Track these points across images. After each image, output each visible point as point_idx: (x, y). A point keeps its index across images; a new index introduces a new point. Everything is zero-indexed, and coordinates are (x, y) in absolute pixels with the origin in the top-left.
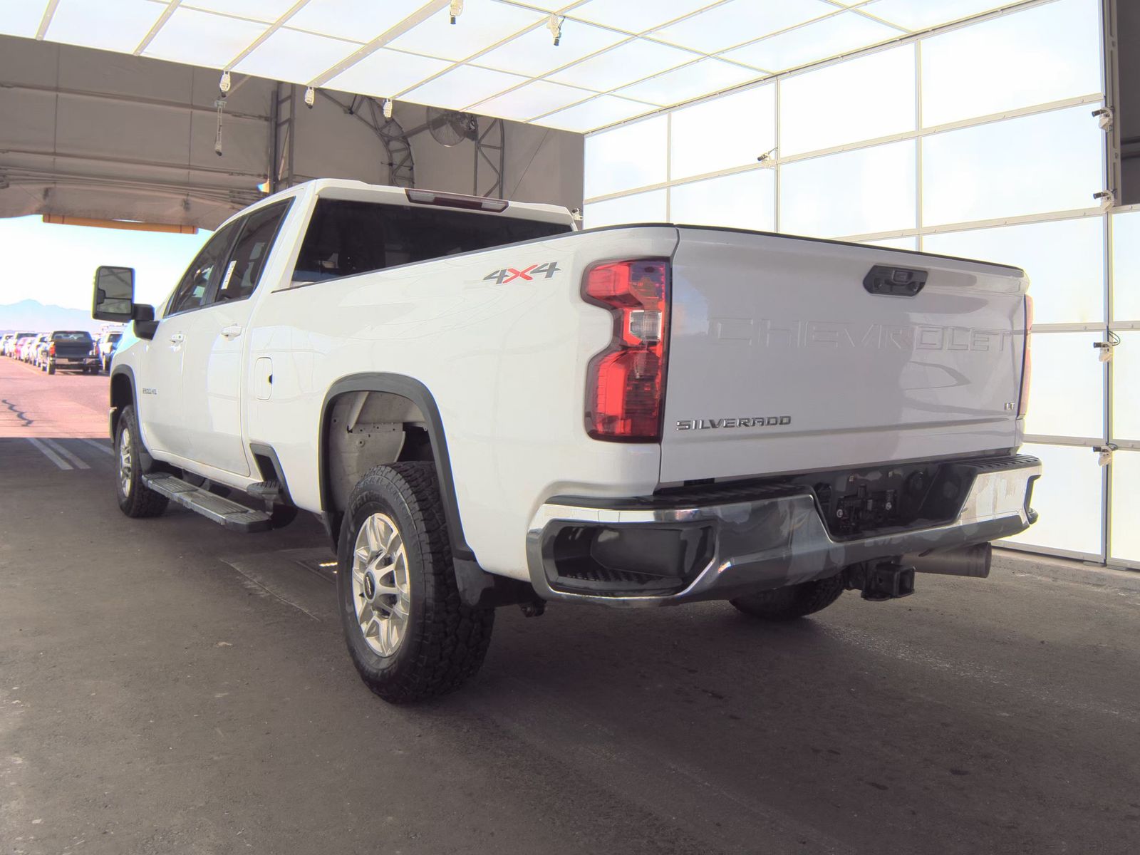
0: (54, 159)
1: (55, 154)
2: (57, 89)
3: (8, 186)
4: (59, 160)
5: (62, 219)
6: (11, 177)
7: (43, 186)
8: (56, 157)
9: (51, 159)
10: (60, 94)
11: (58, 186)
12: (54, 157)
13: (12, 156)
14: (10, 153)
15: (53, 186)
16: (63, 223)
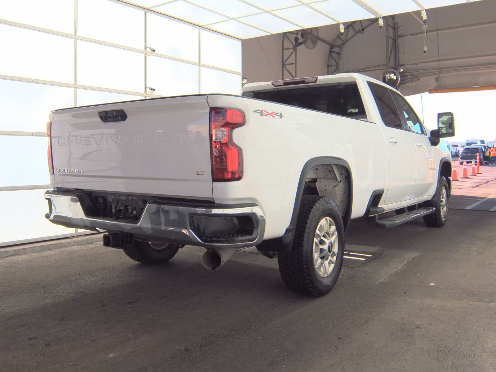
0: (439, 63)
1: (439, 60)
2: (437, 30)
3: (419, 79)
4: (441, 62)
5: (436, 91)
6: (421, 75)
7: (435, 77)
8: (440, 62)
9: (437, 63)
10: (439, 32)
11: (441, 75)
12: (438, 62)
13: (420, 65)
14: (419, 64)
15: (439, 75)
16: (437, 93)
